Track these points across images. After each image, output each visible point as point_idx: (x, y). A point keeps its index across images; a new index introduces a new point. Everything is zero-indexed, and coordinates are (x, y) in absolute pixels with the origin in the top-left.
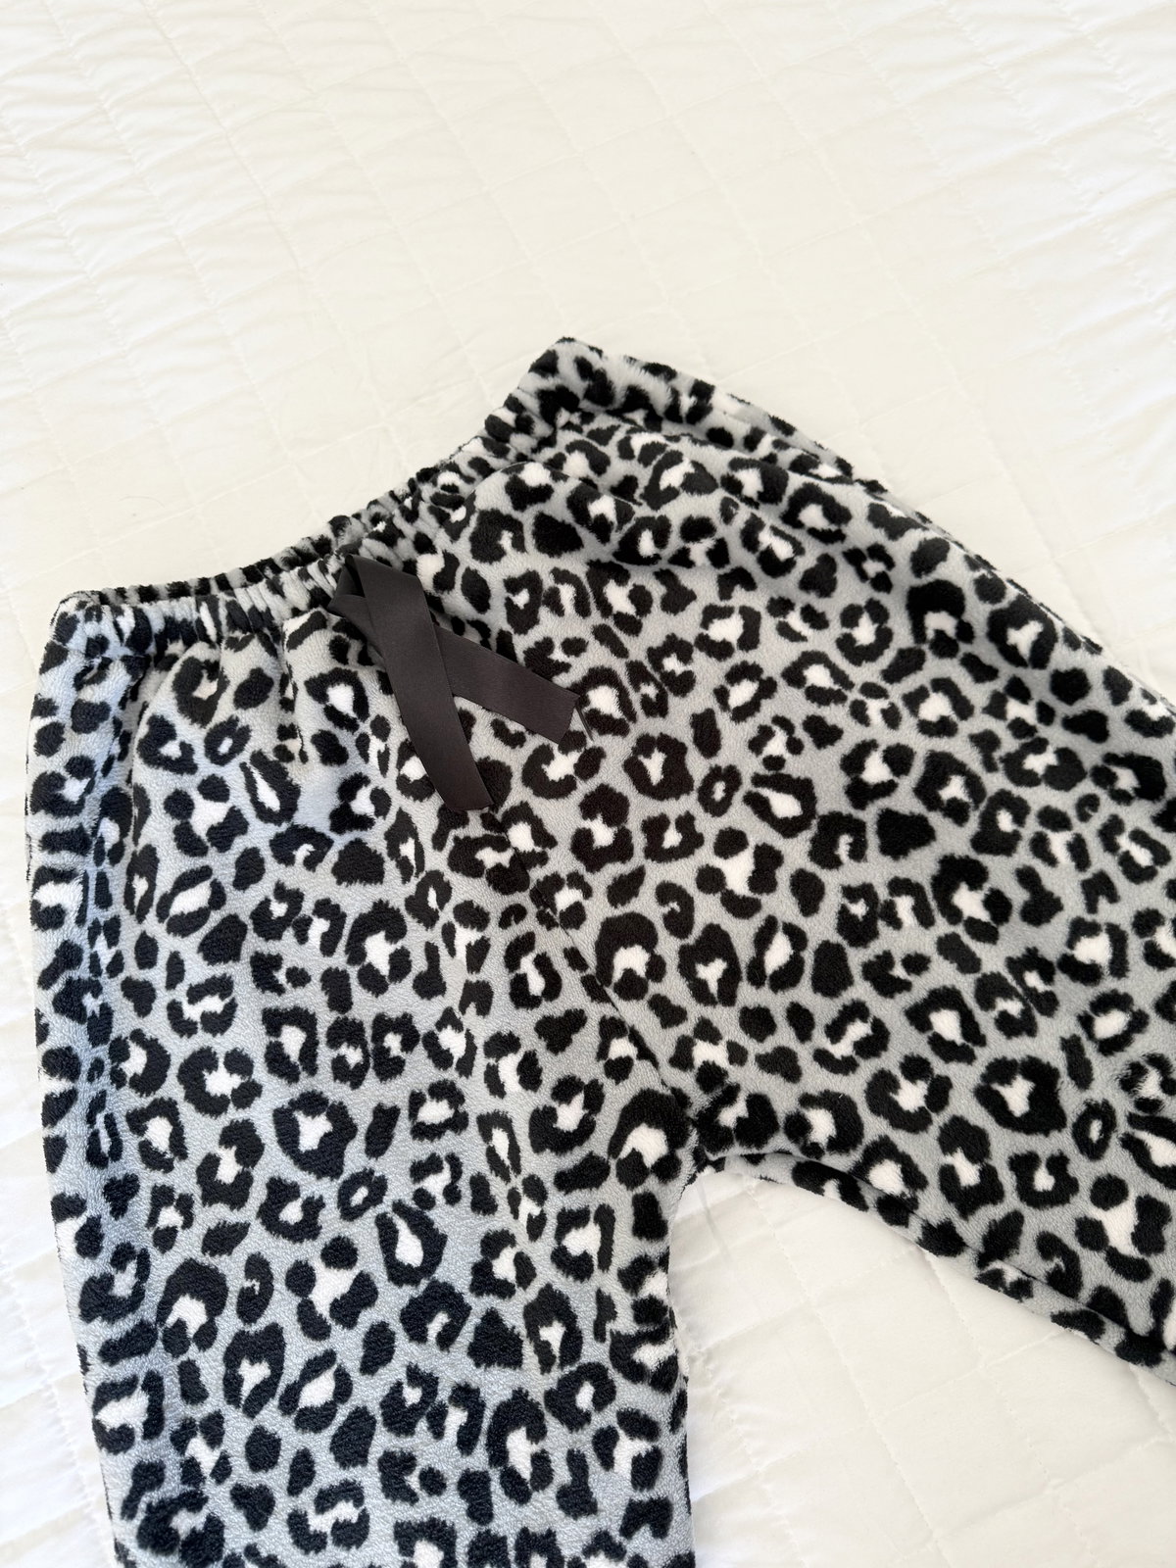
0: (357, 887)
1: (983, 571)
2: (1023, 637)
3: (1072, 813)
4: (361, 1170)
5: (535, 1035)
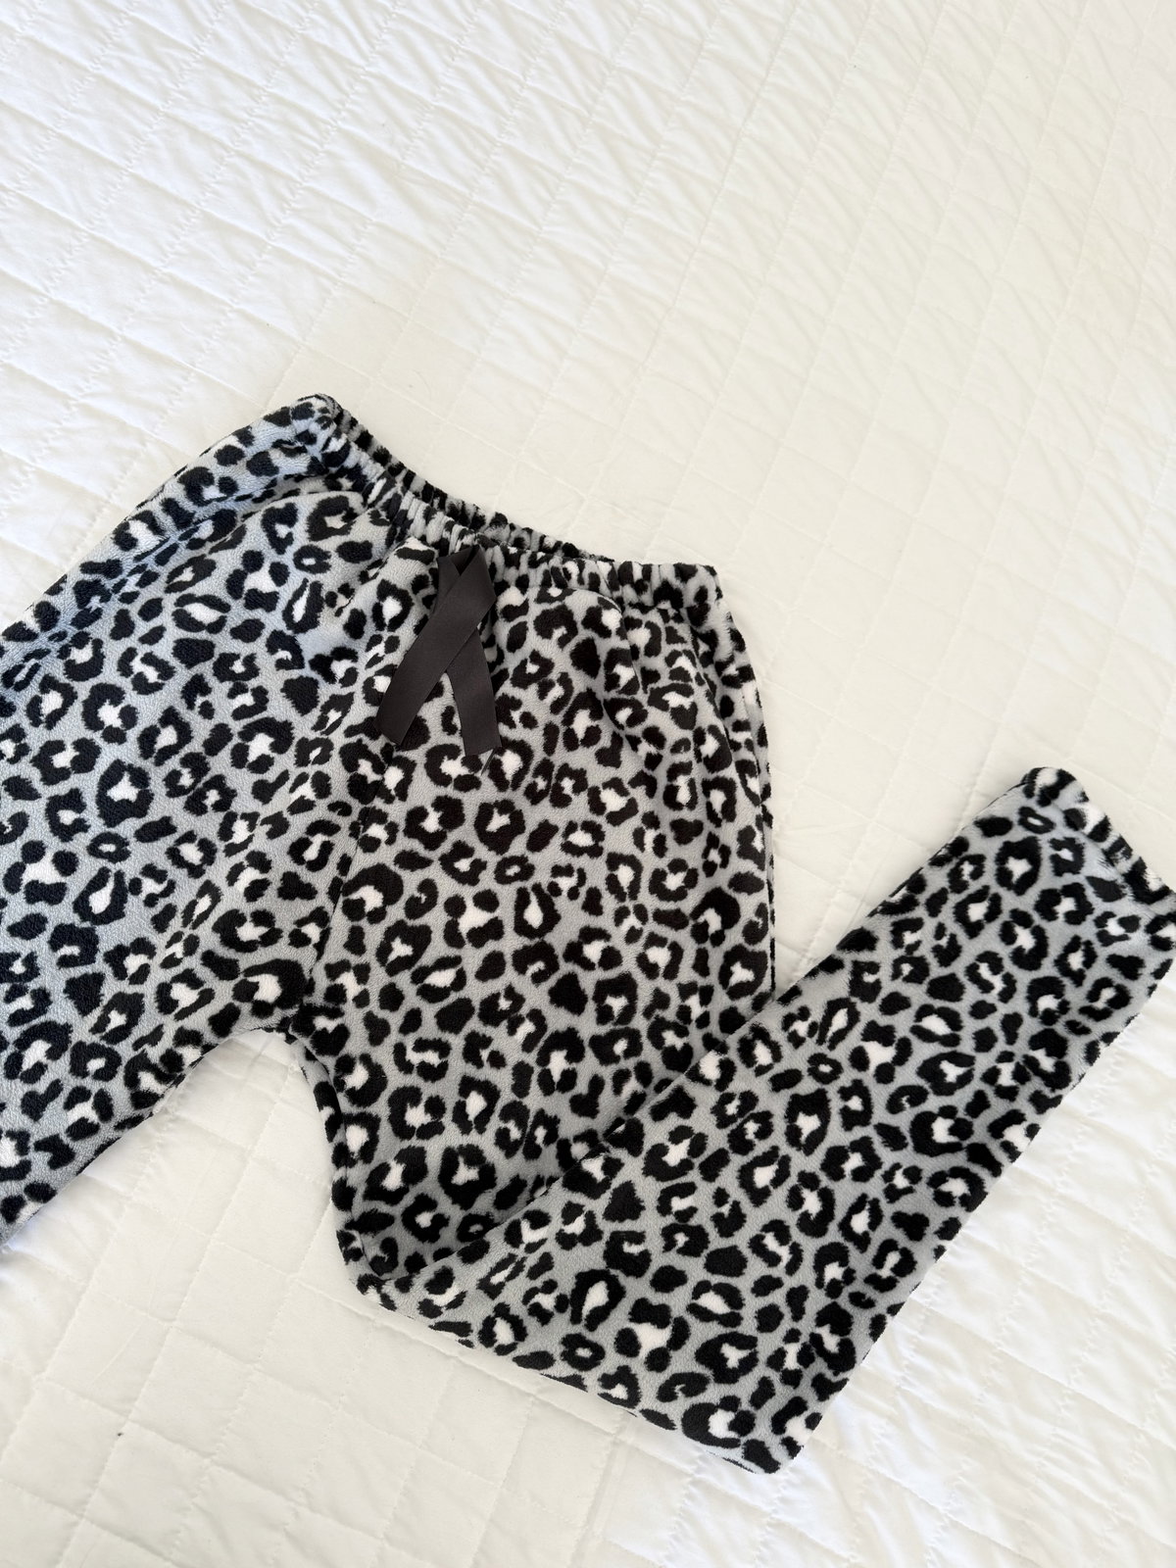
0: (288, 703)
1: (760, 921)
2: (741, 974)
3: (655, 1081)
4: (124, 837)
5: (281, 876)
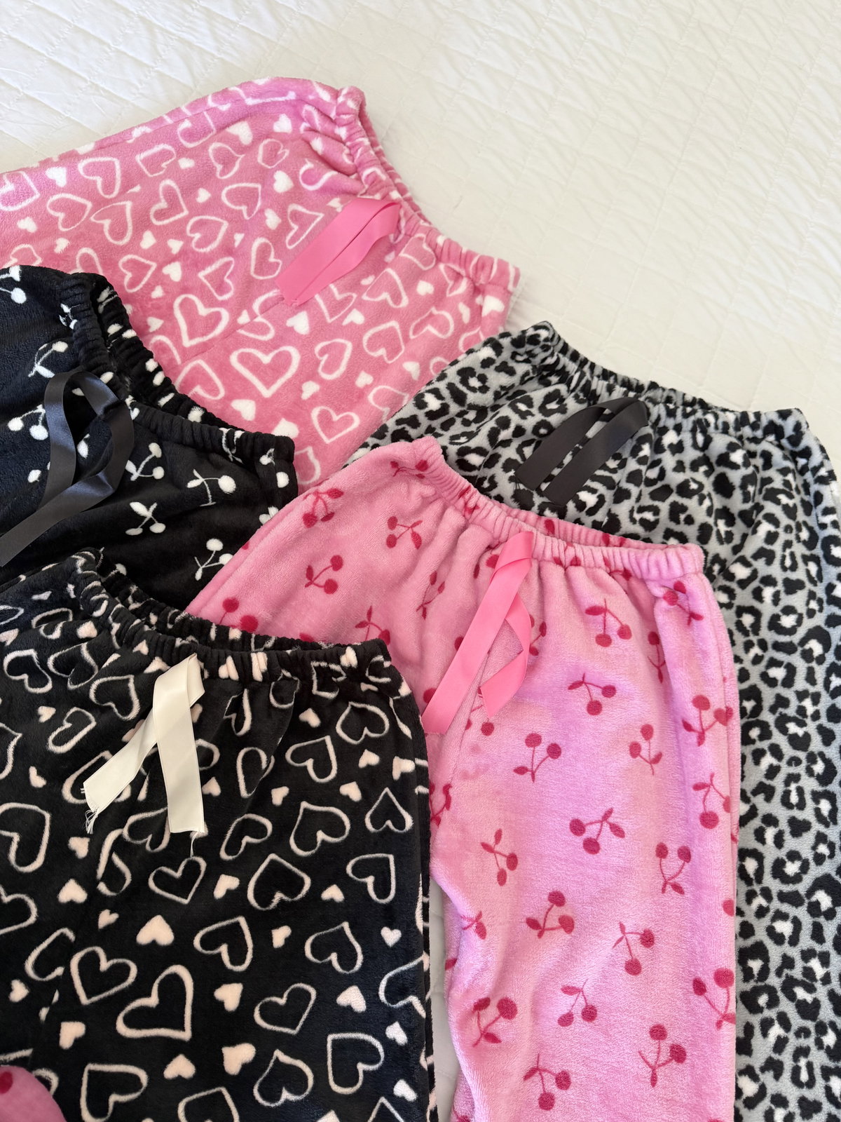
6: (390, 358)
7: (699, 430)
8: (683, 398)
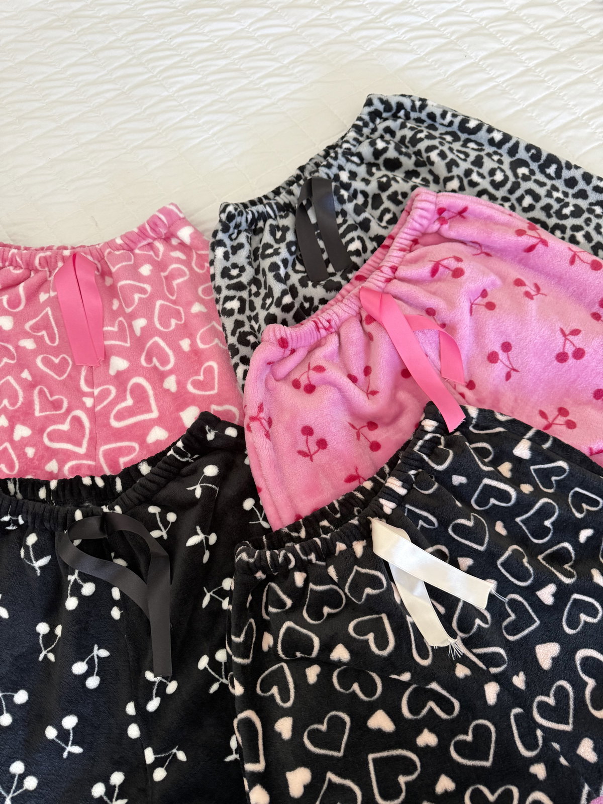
1: (533, 151)
2: (552, 170)
3: (583, 225)
6: (180, 319)
7: (349, 157)
8: (320, 156)
